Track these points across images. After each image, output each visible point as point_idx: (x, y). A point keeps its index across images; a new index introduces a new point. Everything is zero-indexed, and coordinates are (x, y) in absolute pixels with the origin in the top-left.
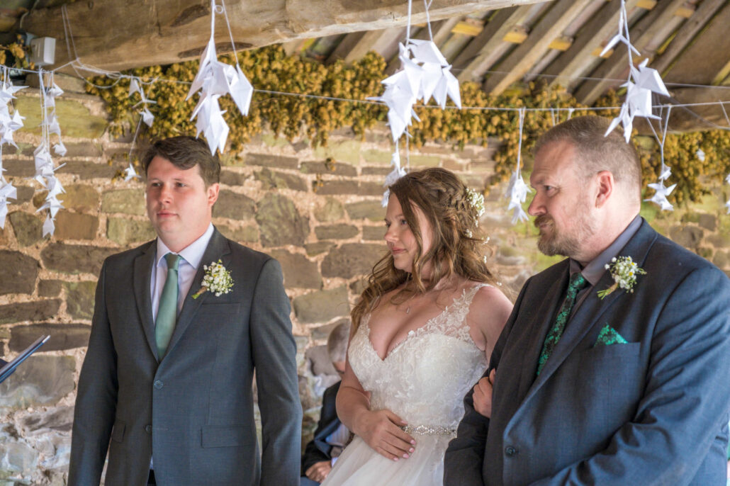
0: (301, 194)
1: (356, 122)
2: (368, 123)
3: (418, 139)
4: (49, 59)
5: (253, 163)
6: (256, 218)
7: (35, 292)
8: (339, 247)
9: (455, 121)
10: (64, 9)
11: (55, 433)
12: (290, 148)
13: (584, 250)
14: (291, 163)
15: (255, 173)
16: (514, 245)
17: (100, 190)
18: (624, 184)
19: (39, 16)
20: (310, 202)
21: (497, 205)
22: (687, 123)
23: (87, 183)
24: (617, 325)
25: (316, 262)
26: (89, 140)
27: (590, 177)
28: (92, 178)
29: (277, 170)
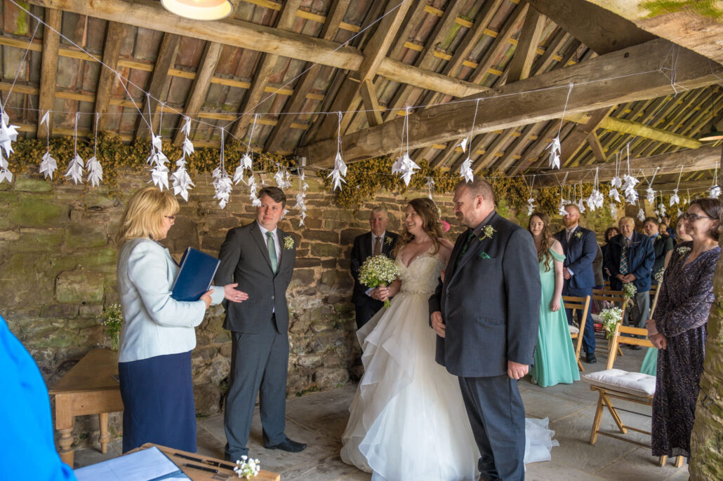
0: (397, 212)
1: (418, 185)
2: (422, 186)
4: (304, 164)
5: (378, 201)
7: (300, 247)
10: (309, 147)
11: (307, 296)
12: (393, 195)
13: (473, 224)
14: (393, 200)
17: (322, 211)
18: (487, 200)
19: (301, 150)
22: (551, 184)
23: (318, 208)
24: (487, 251)
26: (319, 193)
27: (474, 199)
28: (319, 206)
29: (388, 203)
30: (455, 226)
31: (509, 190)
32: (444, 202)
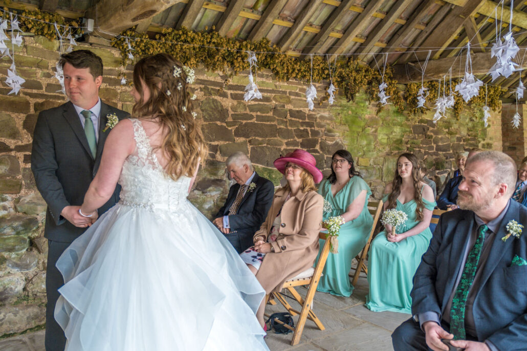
0: (225, 99)
3: (285, 77)
4: (91, 28)
5: (200, 84)
6: (201, 109)
8: (243, 124)
9: (305, 71)
10: (96, 5)
12: (219, 78)
14: (220, 85)
15: (200, 88)
16: (333, 128)
17: (119, 91)
19: (89, 10)
20: (229, 103)
21: (326, 110)
23: (113, 87)
25: (232, 130)
26: (114, 68)
28: (115, 86)
29: (212, 87)
30: (301, 121)
31: (370, 83)
32: (288, 91)
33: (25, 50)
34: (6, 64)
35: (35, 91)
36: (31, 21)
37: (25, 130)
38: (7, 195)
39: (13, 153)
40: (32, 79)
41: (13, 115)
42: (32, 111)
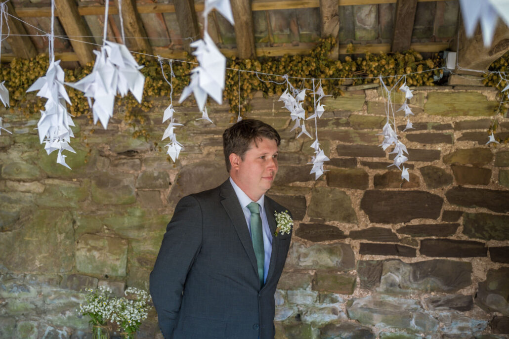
4: (451, 66)
7: (440, 218)
23: (484, 146)
26: (487, 117)
33: (365, 107)
34: (343, 128)
35: (376, 160)
36: (373, 69)
37: (362, 212)
38: (338, 295)
39: (347, 241)
40: (373, 144)
41: (349, 192)
42: (371, 185)
